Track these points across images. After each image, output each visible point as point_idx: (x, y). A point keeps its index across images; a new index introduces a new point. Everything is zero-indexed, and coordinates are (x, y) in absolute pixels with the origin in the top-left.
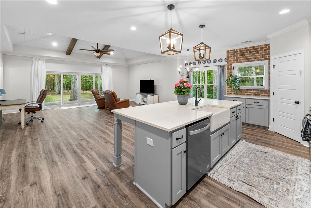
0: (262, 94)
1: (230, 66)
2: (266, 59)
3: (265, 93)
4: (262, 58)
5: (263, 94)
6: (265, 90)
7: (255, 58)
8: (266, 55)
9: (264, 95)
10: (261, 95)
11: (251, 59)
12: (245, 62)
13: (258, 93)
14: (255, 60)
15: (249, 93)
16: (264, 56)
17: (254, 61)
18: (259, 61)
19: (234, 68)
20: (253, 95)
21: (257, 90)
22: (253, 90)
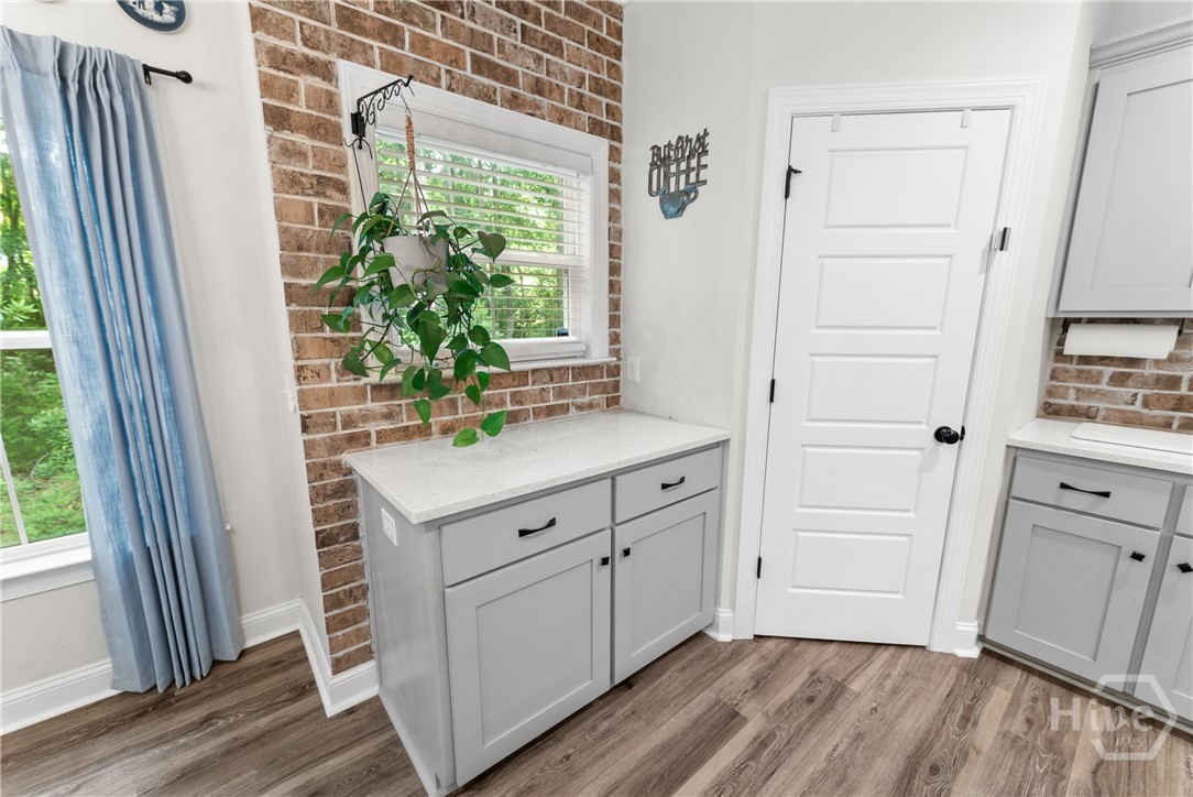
0: (579, 400)
1: (305, 81)
2: (596, 128)
3: (595, 389)
4: (580, 106)
5: (586, 399)
6: (594, 367)
7: (538, 87)
8: (598, 87)
9: (591, 406)
10: (580, 408)
11: (509, 77)
12: (464, 88)
13: (561, 393)
14: (538, 107)
15: (509, 407)
16: (586, 92)
17: (534, 111)
18: (560, 121)
19: (358, 123)
20: (537, 413)
21: (555, 374)
22: (534, 371)
